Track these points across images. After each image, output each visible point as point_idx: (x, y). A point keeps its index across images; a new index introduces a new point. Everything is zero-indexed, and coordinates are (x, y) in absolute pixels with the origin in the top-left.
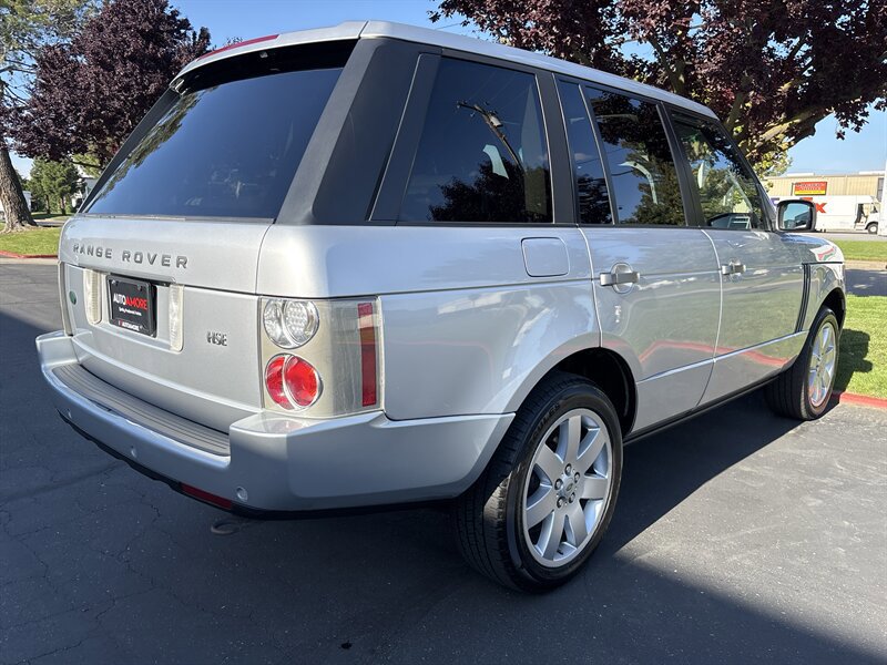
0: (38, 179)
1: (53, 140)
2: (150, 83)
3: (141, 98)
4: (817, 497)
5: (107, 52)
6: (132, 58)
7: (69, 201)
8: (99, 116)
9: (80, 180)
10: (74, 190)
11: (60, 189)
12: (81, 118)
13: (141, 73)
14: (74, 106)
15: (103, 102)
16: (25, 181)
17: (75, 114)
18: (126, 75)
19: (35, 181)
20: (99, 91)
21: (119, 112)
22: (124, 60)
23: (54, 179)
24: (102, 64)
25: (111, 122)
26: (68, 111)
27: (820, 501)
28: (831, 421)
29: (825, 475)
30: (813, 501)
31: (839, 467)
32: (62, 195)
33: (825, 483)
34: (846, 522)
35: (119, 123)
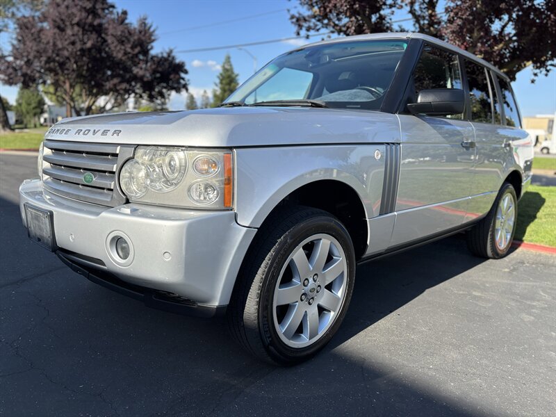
0: (20, 104)
1: (24, 75)
2: (88, 40)
3: (82, 50)
4: (531, 315)
5: (62, 20)
6: (78, 24)
7: (39, 119)
8: (54, 61)
9: (46, 106)
10: (42, 112)
11: (34, 111)
12: (43, 62)
13: (83, 34)
14: (39, 54)
15: (57, 51)
17: (39, 59)
18: (73, 35)
19: (18, 106)
20: (55, 45)
21: (68, 58)
22: (72, 25)
23: (30, 105)
24: (59, 27)
25: (62, 65)
26: (35, 57)
27: (532, 318)
28: (533, 264)
29: (533, 299)
30: (527, 318)
31: (542, 294)
32: (35, 115)
33: (534, 305)
34: (553, 333)
35: (67, 66)
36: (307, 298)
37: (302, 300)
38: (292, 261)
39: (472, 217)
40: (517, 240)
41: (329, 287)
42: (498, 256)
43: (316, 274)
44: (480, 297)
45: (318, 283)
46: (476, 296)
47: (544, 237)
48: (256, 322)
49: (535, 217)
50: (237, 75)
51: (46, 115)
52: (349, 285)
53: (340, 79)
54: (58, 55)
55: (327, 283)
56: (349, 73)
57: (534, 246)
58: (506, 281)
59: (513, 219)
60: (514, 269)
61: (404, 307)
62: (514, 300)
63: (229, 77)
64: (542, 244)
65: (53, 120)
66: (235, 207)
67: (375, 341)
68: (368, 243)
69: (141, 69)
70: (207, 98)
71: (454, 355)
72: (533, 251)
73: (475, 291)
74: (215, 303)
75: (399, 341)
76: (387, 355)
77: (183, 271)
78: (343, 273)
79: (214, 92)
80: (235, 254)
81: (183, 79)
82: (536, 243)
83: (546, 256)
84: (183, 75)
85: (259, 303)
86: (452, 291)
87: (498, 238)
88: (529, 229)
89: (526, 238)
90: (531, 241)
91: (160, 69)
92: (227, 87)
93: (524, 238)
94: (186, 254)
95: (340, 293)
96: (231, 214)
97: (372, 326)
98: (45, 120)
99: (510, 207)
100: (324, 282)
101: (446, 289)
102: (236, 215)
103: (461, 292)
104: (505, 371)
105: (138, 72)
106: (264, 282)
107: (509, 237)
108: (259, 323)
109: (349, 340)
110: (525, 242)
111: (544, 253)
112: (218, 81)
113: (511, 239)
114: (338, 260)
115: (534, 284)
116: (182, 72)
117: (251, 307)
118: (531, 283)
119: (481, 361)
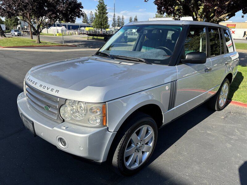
1: (8, 12)
7: (16, 27)
9: (19, 21)
10: (17, 24)
11: (14, 24)
12: (16, 6)
14: (14, 2)
16: (3, 21)
17: (15, 4)
19: (6, 21)
21: (28, 3)
23: (12, 21)
25: (25, 7)
26: (12, 4)
27: (231, 146)
28: (235, 113)
29: (232, 135)
30: (229, 146)
31: (237, 131)
32: (14, 26)
33: (232, 138)
34: (238, 154)
35: (28, 7)
36: (137, 150)
37: (135, 151)
38: (131, 139)
39: (212, 94)
40: (229, 100)
41: (147, 144)
42: (220, 109)
43: (141, 141)
44: (210, 134)
45: (142, 143)
46: (208, 134)
47: (241, 98)
48: (117, 165)
49: (238, 88)
50: (106, 6)
51: (19, 26)
52: (155, 141)
53: (152, 33)
54: (23, 2)
55: (146, 142)
56: (157, 30)
57: (236, 103)
58: (222, 124)
59: (227, 93)
60: (226, 117)
61: (178, 141)
62: (224, 135)
63: (102, 6)
64: (240, 102)
65: (23, 28)
66: (107, 125)
67: (165, 160)
68: (163, 122)
69: (61, 7)
70: (93, 15)
71: (197, 168)
72: (236, 105)
73: (208, 130)
74: (101, 161)
75: (175, 160)
76: (170, 168)
77: (88, 152)
78: (152, 137)
79: (96, 13)
80: (108, 143)
81: (81, 11)
82: (237, 101)
83: (241, 108)
84: (81, 9)
85: (118, 158)
86: (199, 131)
87: (220, 102)
88: (235, 94)
89: (234, 99)
90: (235, 100)
91: (70, 7)
92: (102, 11)
93: (232, 99)
94: (89, 147)
95: (151, 145)
96: (106, 128)
97: (164, 152)
98: (19, 28)
99: (226, 88)
100: (145, 143)
101: (196, 130)
102: (108, 128)
103: (203, 132)
104: (216, 176)
105: (60, 9)
106: (120, 150)
107: (225, 100)
108: (118, 165)
109: (155, 160)
110: (232, 100)
111: (240, 106)
112: (97, 9)
113: (226, 101)
114: (150, 132)
115: (234, 125)
116: (81, 8)
117: (115, 160)
118: (232, 125)
119: (207, 171)
